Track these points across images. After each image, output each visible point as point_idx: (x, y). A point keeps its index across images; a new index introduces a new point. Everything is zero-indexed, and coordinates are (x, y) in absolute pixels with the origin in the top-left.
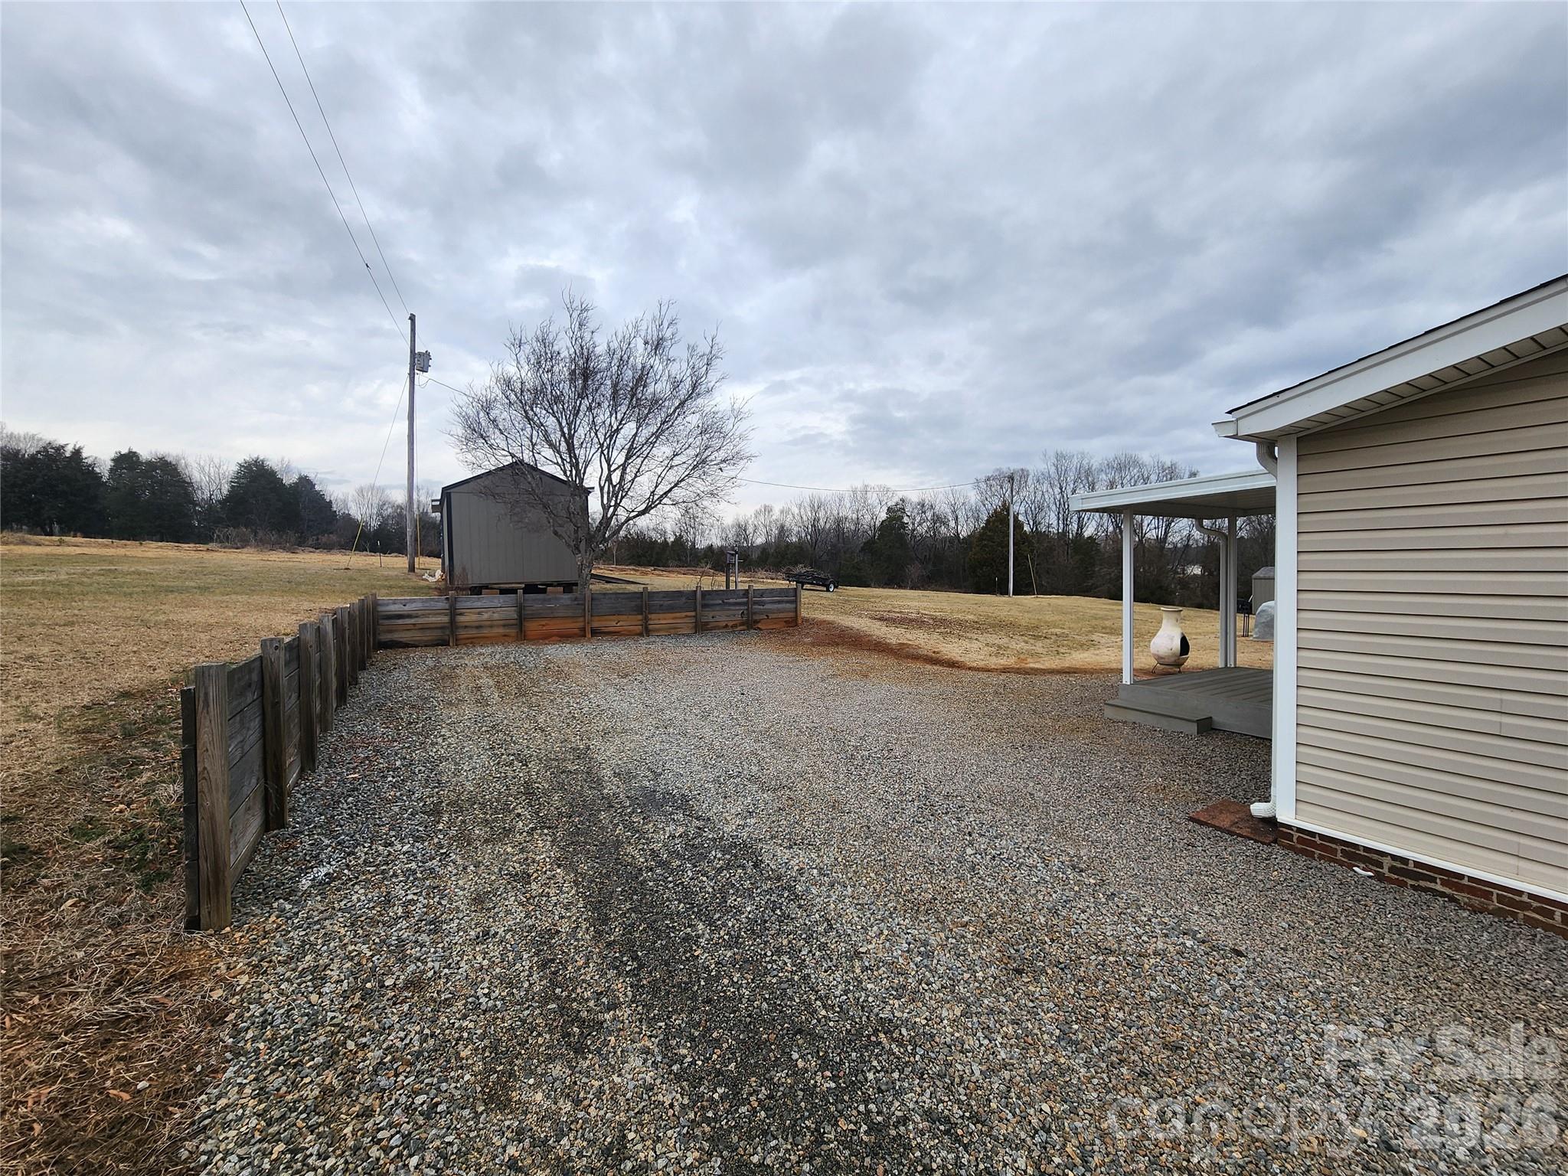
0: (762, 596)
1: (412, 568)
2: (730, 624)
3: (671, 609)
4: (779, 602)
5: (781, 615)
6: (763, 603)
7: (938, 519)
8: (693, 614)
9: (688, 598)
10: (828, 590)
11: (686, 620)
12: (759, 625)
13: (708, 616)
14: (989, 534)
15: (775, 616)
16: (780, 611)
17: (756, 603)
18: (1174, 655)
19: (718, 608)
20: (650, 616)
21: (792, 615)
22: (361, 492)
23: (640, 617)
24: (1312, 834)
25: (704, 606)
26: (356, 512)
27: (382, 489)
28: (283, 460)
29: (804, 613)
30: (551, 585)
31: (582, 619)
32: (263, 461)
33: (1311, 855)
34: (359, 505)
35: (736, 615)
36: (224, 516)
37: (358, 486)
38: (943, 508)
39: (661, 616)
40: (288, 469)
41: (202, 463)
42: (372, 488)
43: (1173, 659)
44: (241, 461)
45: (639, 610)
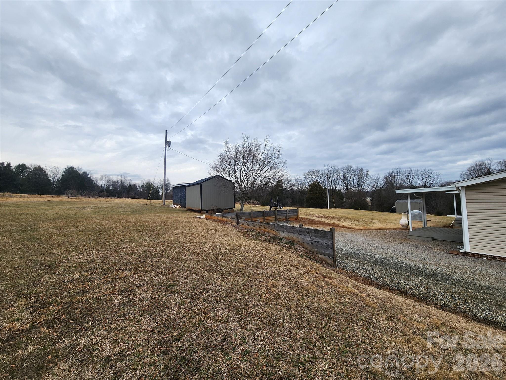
0: (290, 211)
1: (164, 204)
2: (283, 219)
3: (270, 216)
4: (293, 213)
5: (294, 216)
6: (290, 213)
7: (292, 185)
8: (275, 217)
9: (273, 212)
10: (280, 208)
11: (273, 218)
12: (289, 219)
13: (278, 217)
14: (312, 190)
15: (293, 217)
16: (294, 215)
17: (289, 213)
18: (407, 224)
19: (280, 215)
20: (266, 217)
21: (296, 216)
22: (102, 177)
23: (263, 218)
24: (474, 253)
25: (277, 214)
26: (100, 184)
27: (109, 176)
28: (79, 167)
29: (299, 216)
30: (225, 209)
31: (250, 219)
32: (74, 167)
33: (474, 257)
34: (100, 181)
35: (284, 216)
36: (60, 186)
37: (101, 175)
38: (294, 182)
39: (268, 217)
40: (81, 169)
41: (52, 168)
42: (106, 175)
43: (406, 226)
44: (66, 167)
45: (263, 216)
